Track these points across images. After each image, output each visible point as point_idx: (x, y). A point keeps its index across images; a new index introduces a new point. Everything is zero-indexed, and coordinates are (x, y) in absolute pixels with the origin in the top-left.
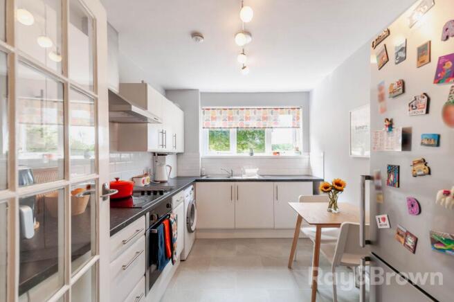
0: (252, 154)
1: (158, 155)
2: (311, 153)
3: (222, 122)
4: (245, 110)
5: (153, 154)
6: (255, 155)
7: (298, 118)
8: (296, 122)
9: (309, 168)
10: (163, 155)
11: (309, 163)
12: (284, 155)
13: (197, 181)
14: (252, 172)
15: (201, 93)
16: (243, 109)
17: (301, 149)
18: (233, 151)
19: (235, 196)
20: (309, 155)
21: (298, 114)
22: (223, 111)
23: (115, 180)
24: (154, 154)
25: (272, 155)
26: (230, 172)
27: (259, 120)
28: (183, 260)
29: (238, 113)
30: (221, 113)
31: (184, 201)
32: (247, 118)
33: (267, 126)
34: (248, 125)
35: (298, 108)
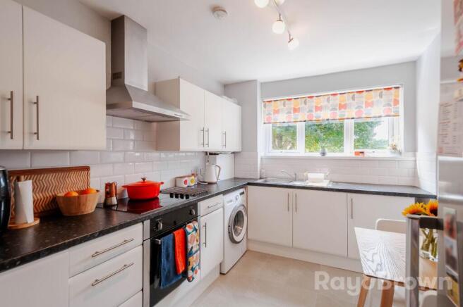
0: (324, 154)
1: (211, 154)
2: (418, 154)
3: (286, 115)
4: (315, 98)
5: (203, 154)
6: (329, 154)
7: (396, 102)
8: (392, 108)
9: (415, 175)
10: (215, 154)
11: (415, 168)
12: (372, 155)
13: (249, 184)
14: (318, 178)
15: (261, 84)
16: (312, 97)
17: (401, 147)
18: (300, 149)
19: (293, 207)
20: (415, 156)
21: (398, 96)
22: (287, 102)
23: (142, 180)
24: (206, 153)
25: (353, 155)
26: (294, 176)
27: (334, 109)
28: (224, 274)
29: (305, 103)
30: (284, 105)
31: (223, 207)
32: (318, 108)
33: (346, 117)
34: (320, 117)
35: (398, 88)
